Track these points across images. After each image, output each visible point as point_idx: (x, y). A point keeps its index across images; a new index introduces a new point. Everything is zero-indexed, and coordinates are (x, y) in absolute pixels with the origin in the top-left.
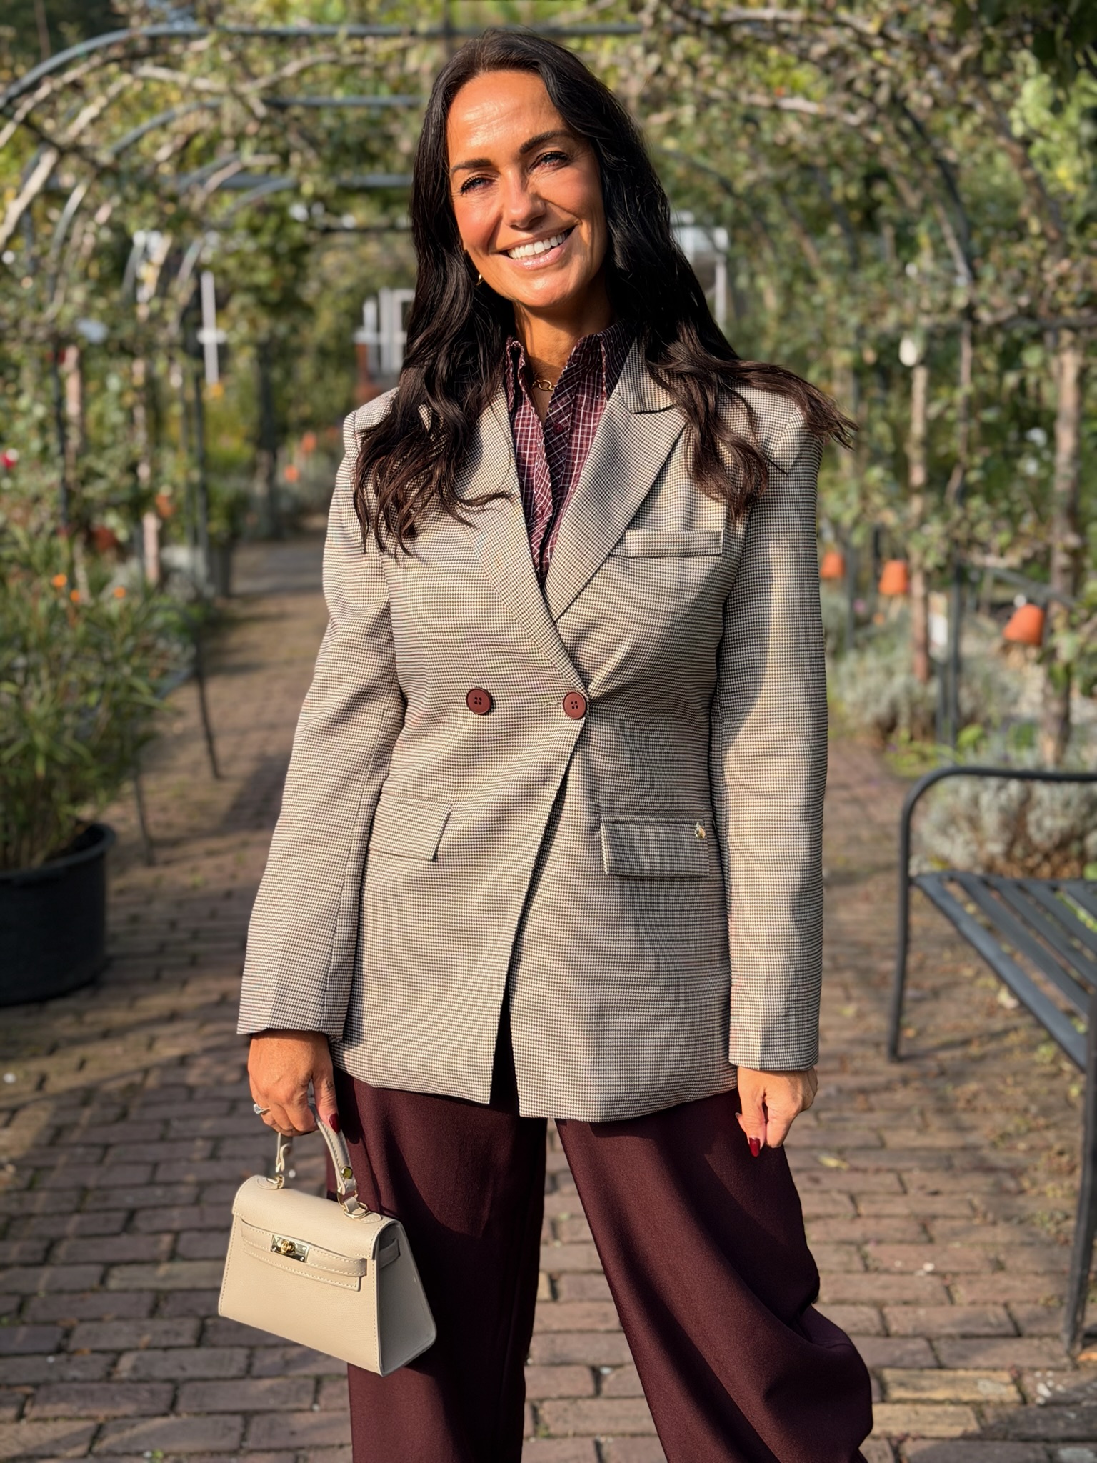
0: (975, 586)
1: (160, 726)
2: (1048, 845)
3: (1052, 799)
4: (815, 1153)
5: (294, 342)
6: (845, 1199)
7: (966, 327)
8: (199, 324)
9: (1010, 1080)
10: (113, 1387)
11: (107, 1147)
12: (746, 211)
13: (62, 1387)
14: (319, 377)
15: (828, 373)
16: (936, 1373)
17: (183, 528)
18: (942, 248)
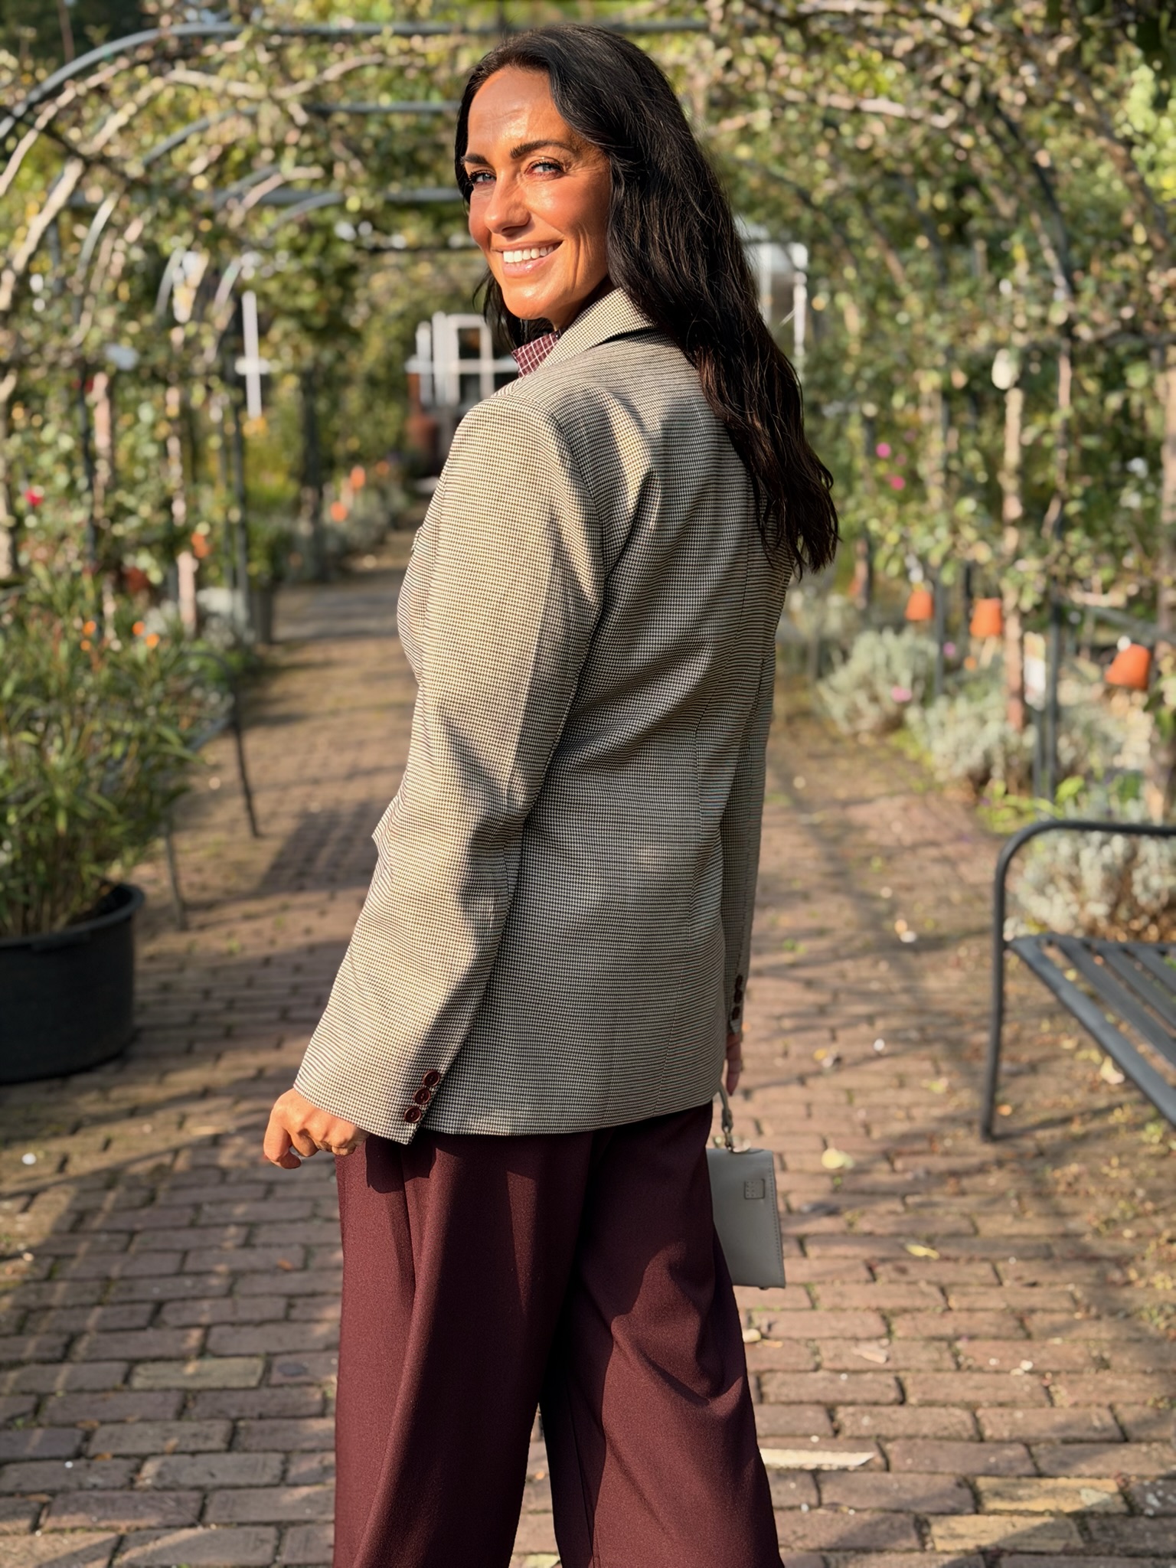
0: (1074, 628)
1: (194, 781)
2: (1155, 905)
3: (1161, 856)
4: (901, 1240)
5: (341, 370)
6: (934, 1291)
7: (1065, 344)
8: (239, 351)
9: (1115, 1161)
10: (137, 1495)
11: (132, 1234)
12: (825, 224)
13: (79, 1494)
14: (369, 408)
15: (914, 399)
16: (1036, 1480)
17: (221, 570)
18: (1039, 260)
